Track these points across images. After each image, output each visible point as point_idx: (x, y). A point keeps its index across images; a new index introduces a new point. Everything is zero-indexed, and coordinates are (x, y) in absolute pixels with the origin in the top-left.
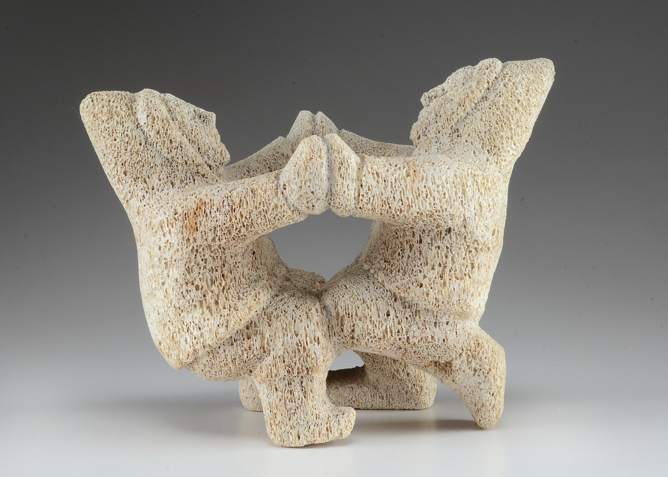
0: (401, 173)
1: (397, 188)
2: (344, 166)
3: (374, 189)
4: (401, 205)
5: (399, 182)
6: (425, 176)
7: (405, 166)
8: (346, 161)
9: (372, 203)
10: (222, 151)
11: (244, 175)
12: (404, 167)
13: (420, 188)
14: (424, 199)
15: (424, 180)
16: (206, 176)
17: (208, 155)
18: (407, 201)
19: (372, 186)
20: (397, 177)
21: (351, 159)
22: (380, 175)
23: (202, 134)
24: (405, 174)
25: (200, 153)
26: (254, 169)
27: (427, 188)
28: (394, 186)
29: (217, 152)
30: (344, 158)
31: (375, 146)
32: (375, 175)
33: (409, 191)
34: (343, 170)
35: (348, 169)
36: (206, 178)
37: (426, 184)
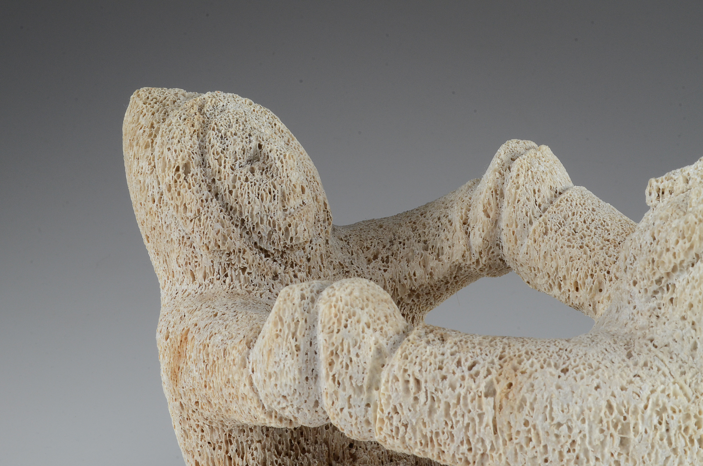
0: (474, 386)
1: (459, 418)
2: (340, 360)
3: (406, 411)
4: (466, 452)
5: (466, 405)
6: (529, 398)
7: (493, 371)
8: (345, 351)
9: (403, 437)
10: (290, 225)
11: (384, 247)
12: (489, 373)
13: (512, 424)
14: (521, 447)
15: (527, 408)
16: (248, 270)
17: (259, 233)
18: (479, 445)
19: (401, 405)
20: (463, 394)
21: (359, 348)
22: (423, 385)
23: (251, 195)
24: (482, 389)
25: (245, 228)
26: (401, 240)
27: (530, 426)
28: (452, 413)
29: (277, 229)
30: (342, 344)
31: (611, 237)
32: (412, 384)
33: (487, 425)
34: (337, 367)
35: (350, 368)
36: (249, 273)
37: (528, 418)
